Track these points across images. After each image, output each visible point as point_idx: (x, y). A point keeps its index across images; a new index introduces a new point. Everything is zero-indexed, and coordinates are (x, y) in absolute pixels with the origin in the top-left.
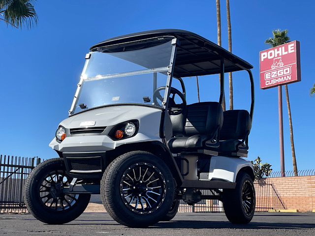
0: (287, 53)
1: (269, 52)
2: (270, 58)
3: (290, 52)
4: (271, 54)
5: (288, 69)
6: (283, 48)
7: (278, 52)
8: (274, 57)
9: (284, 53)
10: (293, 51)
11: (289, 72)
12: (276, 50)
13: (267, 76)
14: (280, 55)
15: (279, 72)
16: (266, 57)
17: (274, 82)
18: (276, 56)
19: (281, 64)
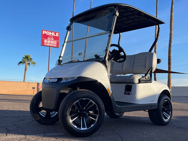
0: (55, 35)
1: (47, 32)
2: (47, 34)
3: (57, 36)
4: (48, 33)
5: (56, 42)
6: (54, 33)
7: (51, 34)
8: (49, 35)
9: (54, 35)
10: (58, 36)
11: (55, 43)
12: (50, 32)
13: (45, 41)
14: (52, 35)
15: (51, 41)
16: (45, 33)
17: (48, 45)
18: (50, 35)
19: (53, 39)
